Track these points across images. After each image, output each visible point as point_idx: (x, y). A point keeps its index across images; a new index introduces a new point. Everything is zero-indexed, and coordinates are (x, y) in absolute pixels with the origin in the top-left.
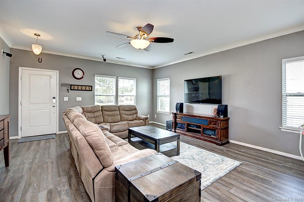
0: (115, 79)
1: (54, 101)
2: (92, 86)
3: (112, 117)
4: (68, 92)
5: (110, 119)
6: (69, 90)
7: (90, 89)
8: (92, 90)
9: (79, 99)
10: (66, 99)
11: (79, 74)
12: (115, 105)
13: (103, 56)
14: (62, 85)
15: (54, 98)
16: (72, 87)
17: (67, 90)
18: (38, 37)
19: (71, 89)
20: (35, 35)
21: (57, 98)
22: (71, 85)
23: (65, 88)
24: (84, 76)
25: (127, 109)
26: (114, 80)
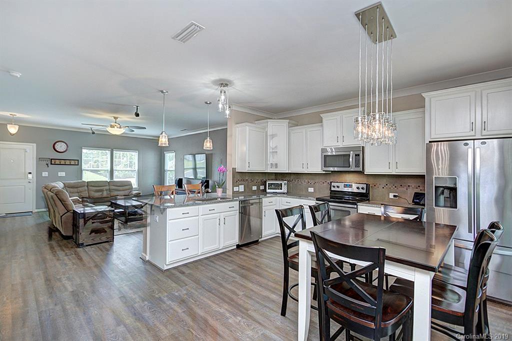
1: (30, 176)
2: (78, 160)
4: (48, 166)
6: (49, 165)
7: (77, 164)
8: (78, 165)
9: (62, 174)
10: (45, 174)
11: (61, 147)
12: (109, 180)
14: (40, 159)
15: (30, 173)
16: (52, 162)
17: (47, 164)
19: (51, 164)
21: (34, 173)
22: (52, 159)
23: (45, 163)
24: (68, 149)
25: (118, 185)
26: (109, 152)
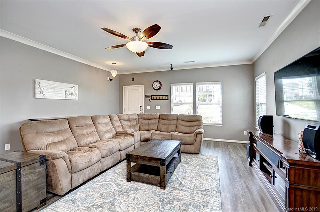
0: (192, 86)
1: (141, 109)
2: (168, 96)
3: (166, 127)
4: (150, 101)
5: (163, 128)
6: (151, 100)
7: (167, 99)
8: (168, 99)
9: (158, 107)
10: (149, 107)
11: (157, 86)
12: (193, 114)
13: (171, 65)
14: (146, 96)
16: (152, 98)
18: (115, 64)
19: (152, 99)
20: (113, 63)
21: (143, 106)
22: (152, 96)
23: (148, 99)
